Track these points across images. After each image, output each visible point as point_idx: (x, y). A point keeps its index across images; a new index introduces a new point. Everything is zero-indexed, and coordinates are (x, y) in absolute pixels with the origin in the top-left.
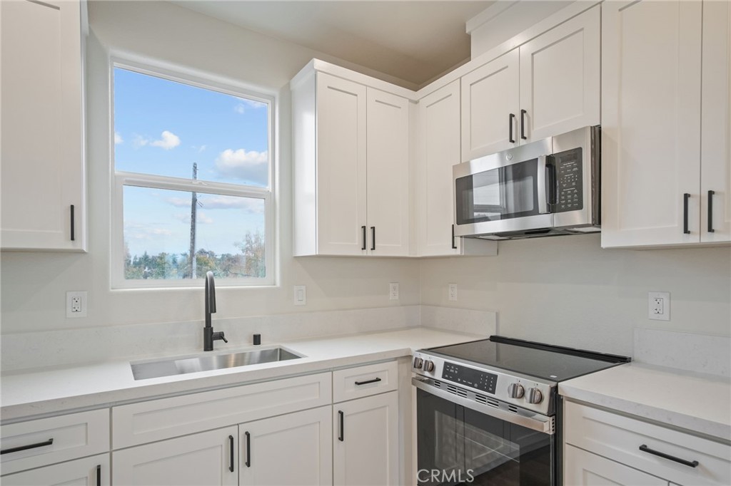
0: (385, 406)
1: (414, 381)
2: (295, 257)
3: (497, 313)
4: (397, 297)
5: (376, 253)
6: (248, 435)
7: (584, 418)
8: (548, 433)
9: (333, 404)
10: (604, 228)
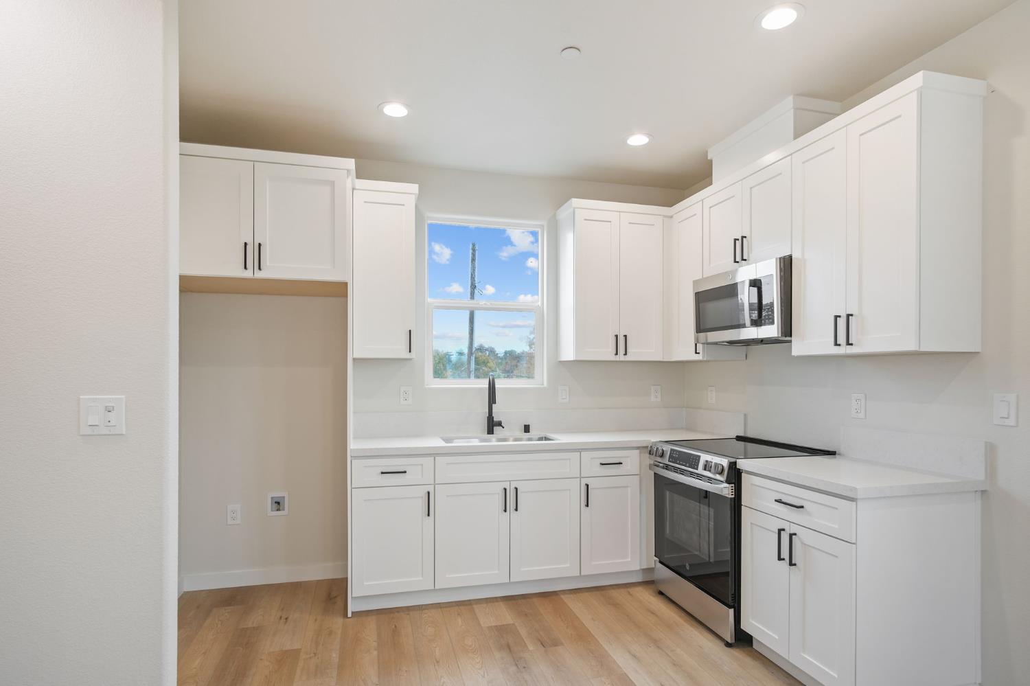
0: (627, 487)
1: (650, 467)
2: (560, 362)
3: (745, 415)
4: (659, 399)
5: (628, 358)
6: (516, 489)
7: (752, 484)
8: (727, 496)
9: (581, 478)
10: (793, 338)
